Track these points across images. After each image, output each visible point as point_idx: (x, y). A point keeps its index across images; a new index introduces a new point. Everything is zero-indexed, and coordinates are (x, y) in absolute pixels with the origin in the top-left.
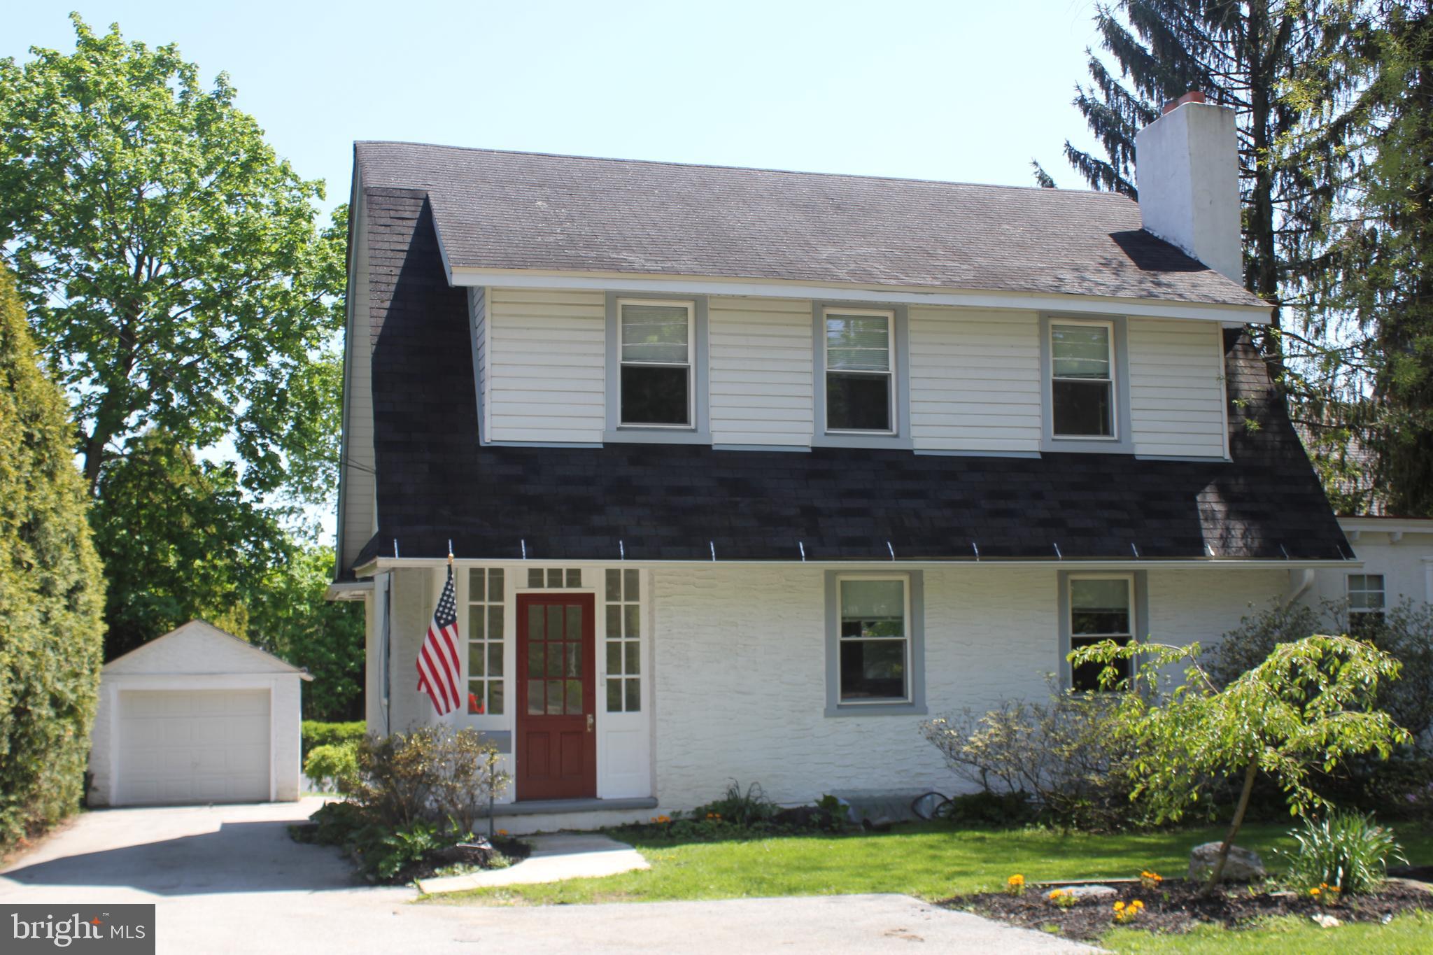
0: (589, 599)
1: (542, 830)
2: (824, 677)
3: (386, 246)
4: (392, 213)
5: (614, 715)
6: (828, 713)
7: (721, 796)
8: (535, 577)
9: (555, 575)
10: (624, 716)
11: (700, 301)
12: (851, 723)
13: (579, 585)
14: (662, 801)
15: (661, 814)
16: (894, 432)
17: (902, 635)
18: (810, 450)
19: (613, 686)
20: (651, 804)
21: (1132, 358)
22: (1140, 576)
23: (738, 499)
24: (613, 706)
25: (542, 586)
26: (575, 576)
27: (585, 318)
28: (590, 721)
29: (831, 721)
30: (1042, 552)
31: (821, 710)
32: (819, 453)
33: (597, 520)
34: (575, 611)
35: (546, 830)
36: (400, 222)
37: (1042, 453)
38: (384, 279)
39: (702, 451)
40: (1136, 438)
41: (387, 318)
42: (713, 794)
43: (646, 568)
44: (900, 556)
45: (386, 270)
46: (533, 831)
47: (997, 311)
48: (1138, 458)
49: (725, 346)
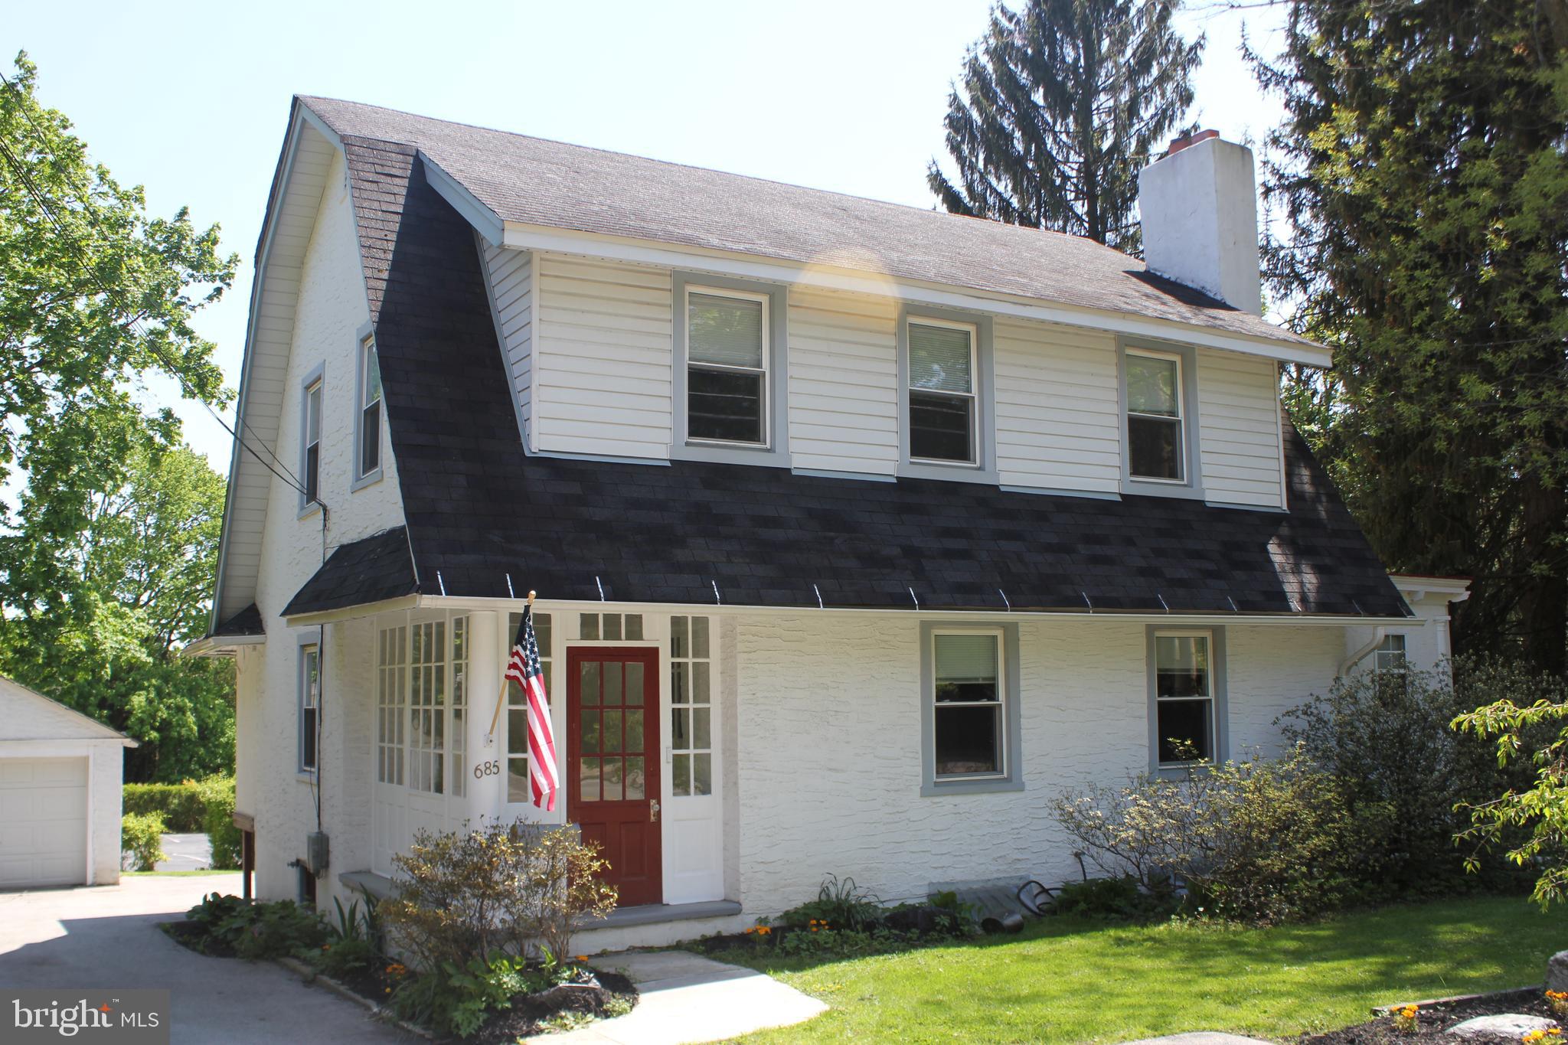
0: (650, 656)
1: (609, 949)
2: (920, 749)
3: (376, 205)
4: (379, 169)
5: (683, 799)
6: (925, 793)
7: (811, 896)
8: (588, 623)
9: (612, 620)
10: (694, 802)
11: (774, 292)
12: (948, 803)
13: (640, 638)
14: (746, 906)
16: (978, 464)
17: (997, 699)
18: (894, 480)
19: (680, 764)
20: (730, 908)
21: (1201, 396)
22: (1218, 631)
23: (832, 534)
24: (681, 785)
25: (597, 638)
26: (635, 625)
27: (648, 304)
28: (654, 807)
29: (928, 801)
30: (1146, 604)
31: (917, 790)
32: (905, 485)
33: (681, 555)
34: (637, 669)
35: (613, 949)
36: (389, 179)
37: (1121, 495)
38: (379, 244)
39: (780, 475)
40: (1206, 483)
41: (387, 291)
42: (801, 894)
43: (716, 614)
44: (1014, 606)
45: (382, 234)
46: (598, 951)
48: (1208, 505)
49: (805, 351)
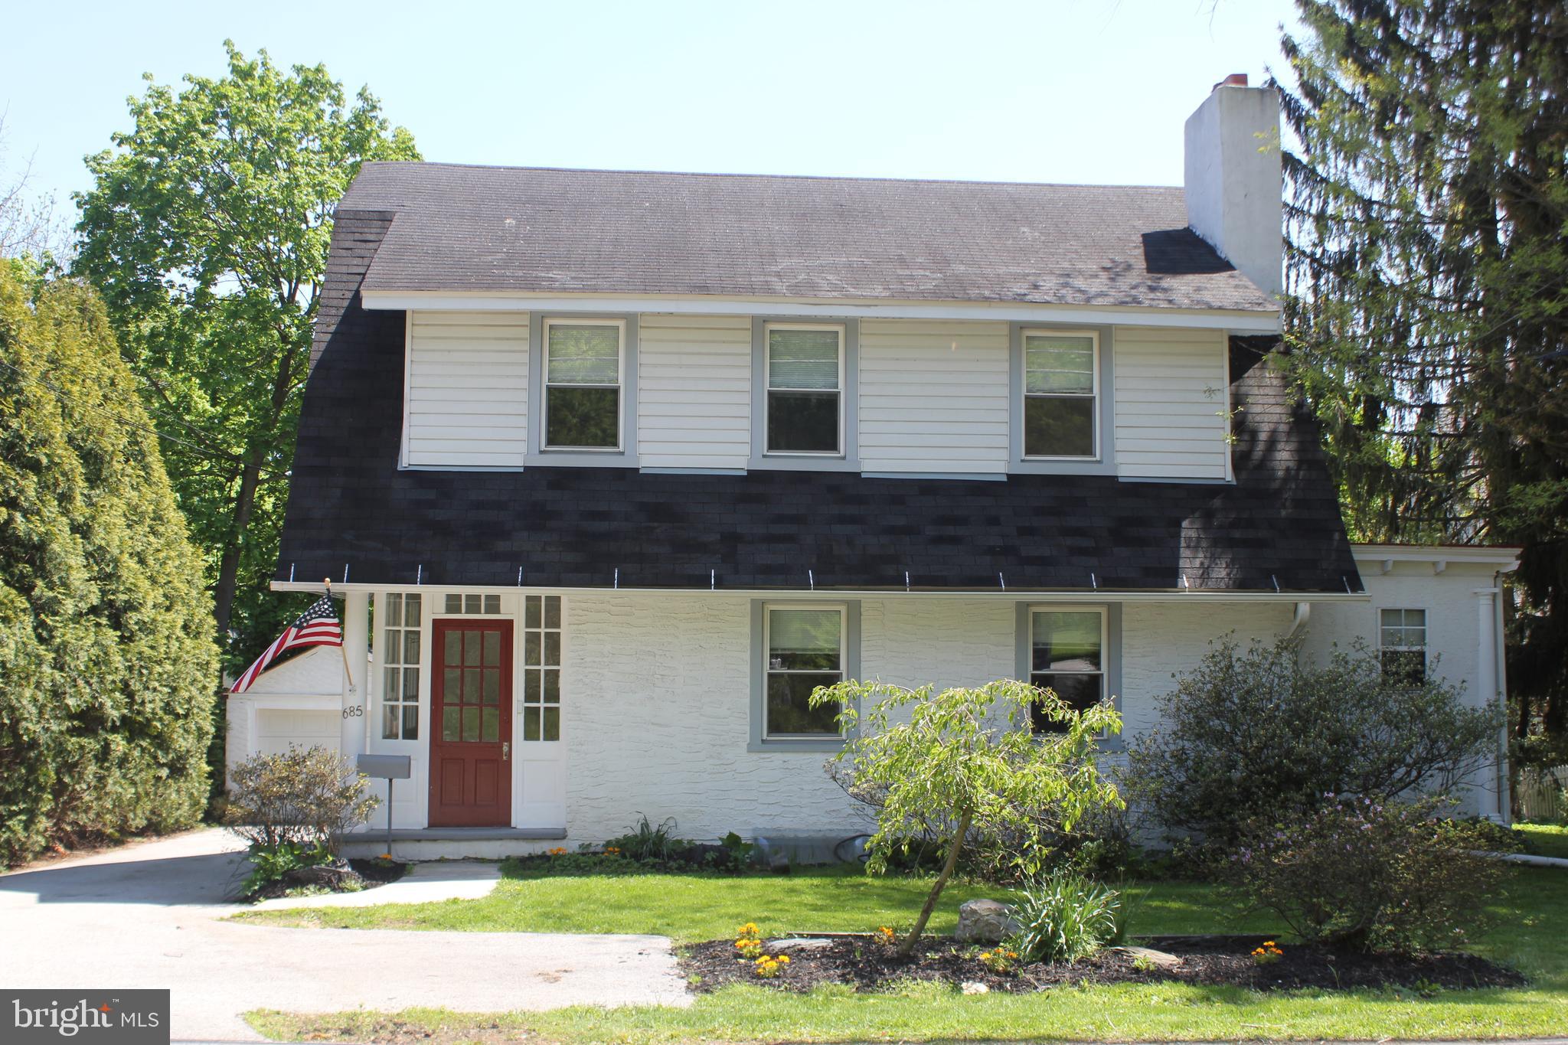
0: (507, 626)
1: (446, 857)
2: (748, 711)
3: (344, 269)
4: (357, 236)
5: (532, 744)
6: (751, 749)
7: (633, 830)
8: (453, 603)
9: (473, 600)
10: (542, 746)
11: (631, 319)
12: (777, 759)
13: (498, 612)
14: (570, 833)
15: (570, 846)
16: (842, 453)
17: (838, 668)
18: (745, 474)
19: (531, 714)
20: (560, 835)
21: (1117, 371)
22: (1114, 609)
23: (656, 524)
24: (531, 735)
25: (460, 612)
26: (494, 603)
27: (508, 339)
28: (505, 749)
29: (755, 756)
30: (988, 582)
31: (745, 746)
32: (754, 476)
33: (501, 546)
34: (493, 637)
35: (451, 857)
36: (364, 245)
37: (1008, 475)
38: (335, 303)
39: (628, 474)
40: (1120, 458)
41: (330, 342)
42: (623, 827)
43: (568, 596)
44: (819, 585)
45: (339, 294)
46: (438, 858)
47: (944, 322)
48: (1120, 480)
49: (655, 366)
